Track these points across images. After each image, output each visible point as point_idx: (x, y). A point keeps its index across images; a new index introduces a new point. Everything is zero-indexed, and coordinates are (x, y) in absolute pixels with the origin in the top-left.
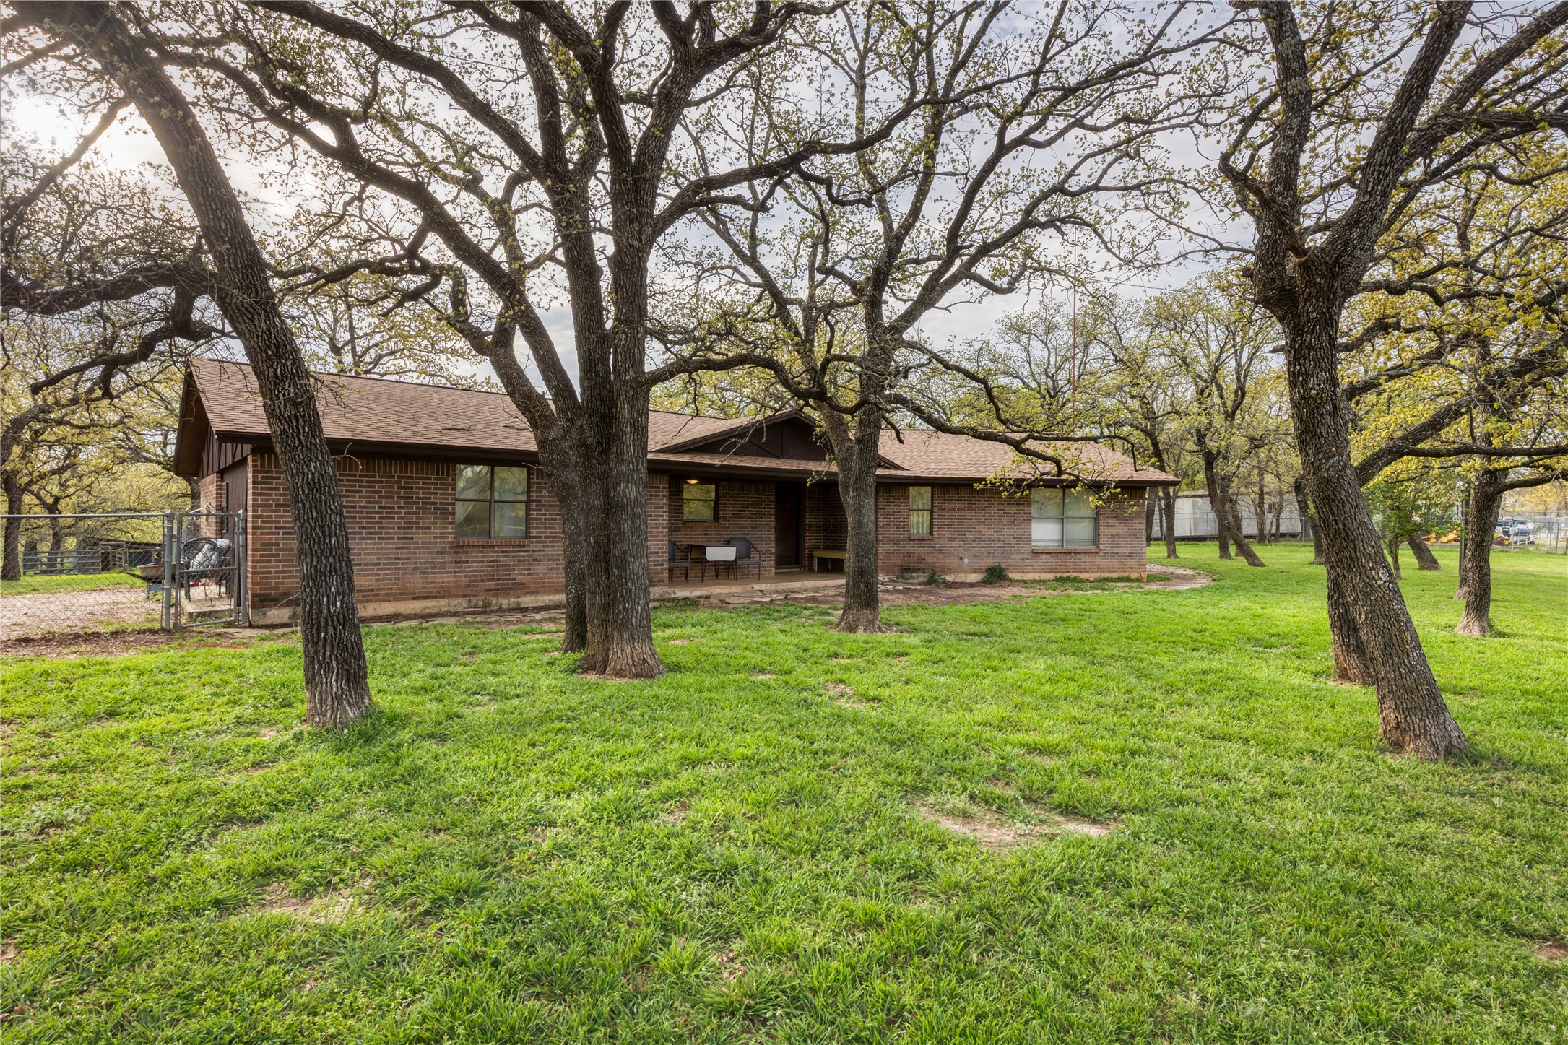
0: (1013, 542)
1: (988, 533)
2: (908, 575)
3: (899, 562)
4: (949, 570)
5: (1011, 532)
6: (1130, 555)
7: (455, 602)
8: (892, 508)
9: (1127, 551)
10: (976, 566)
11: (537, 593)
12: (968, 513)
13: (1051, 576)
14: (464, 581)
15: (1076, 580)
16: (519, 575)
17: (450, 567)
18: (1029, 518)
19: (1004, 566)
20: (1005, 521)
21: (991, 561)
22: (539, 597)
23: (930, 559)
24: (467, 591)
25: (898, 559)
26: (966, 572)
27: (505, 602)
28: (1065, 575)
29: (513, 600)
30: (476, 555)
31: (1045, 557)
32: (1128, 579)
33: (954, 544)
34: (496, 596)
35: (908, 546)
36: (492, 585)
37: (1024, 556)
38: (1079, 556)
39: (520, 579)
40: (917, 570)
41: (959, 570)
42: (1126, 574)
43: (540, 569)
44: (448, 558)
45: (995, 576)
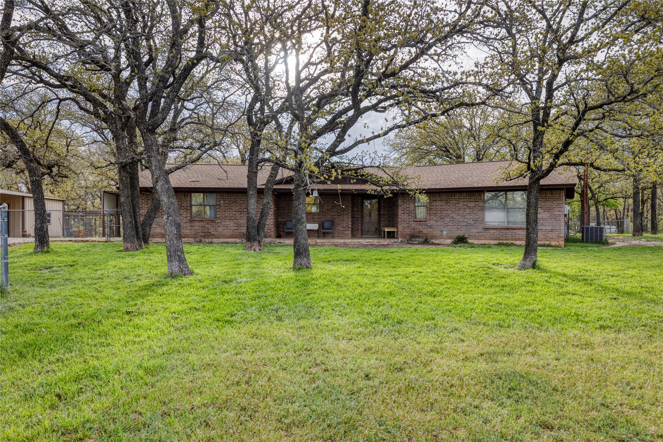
0: (472, 222)
1: (457, 218)
2: (414, 240)
3: (409, 233)
4: (435, 237)
5: (472, 217)
6: (552, 231)
7: (190, 239)
8: (406, 205)
9: (549, 228)
10: (451, 235)
11: (219, 238)
12: (446, 207)
13: (496, 242)
14: (193, 232)
15: (512, 245)
16: (212, 231)
17: (189, 228)
18: (483, 209)
19: (466, 236)
20: (467, 211)
21: (460, 233)
22: (220, 240)
23: (425, 231)
24: (194, 236)
25: (408, 231)
26: (445, 239)
27: (207, 240)
28: (505, 242)
29: (210, 240)
30: (197, 224)
31: (492, 231)
32: (549, 246)
33: (438, 224)
34: (204, 238)
35: (414, 225)
36: (203, 234)
37: (479, 230)
38: (515, 231)
39: (212, 233)
40: (419, 237)
41: (441, 237)
42: (548, 243)
43: (220, 229)
44: (188, 225)
45: (461, 240)
